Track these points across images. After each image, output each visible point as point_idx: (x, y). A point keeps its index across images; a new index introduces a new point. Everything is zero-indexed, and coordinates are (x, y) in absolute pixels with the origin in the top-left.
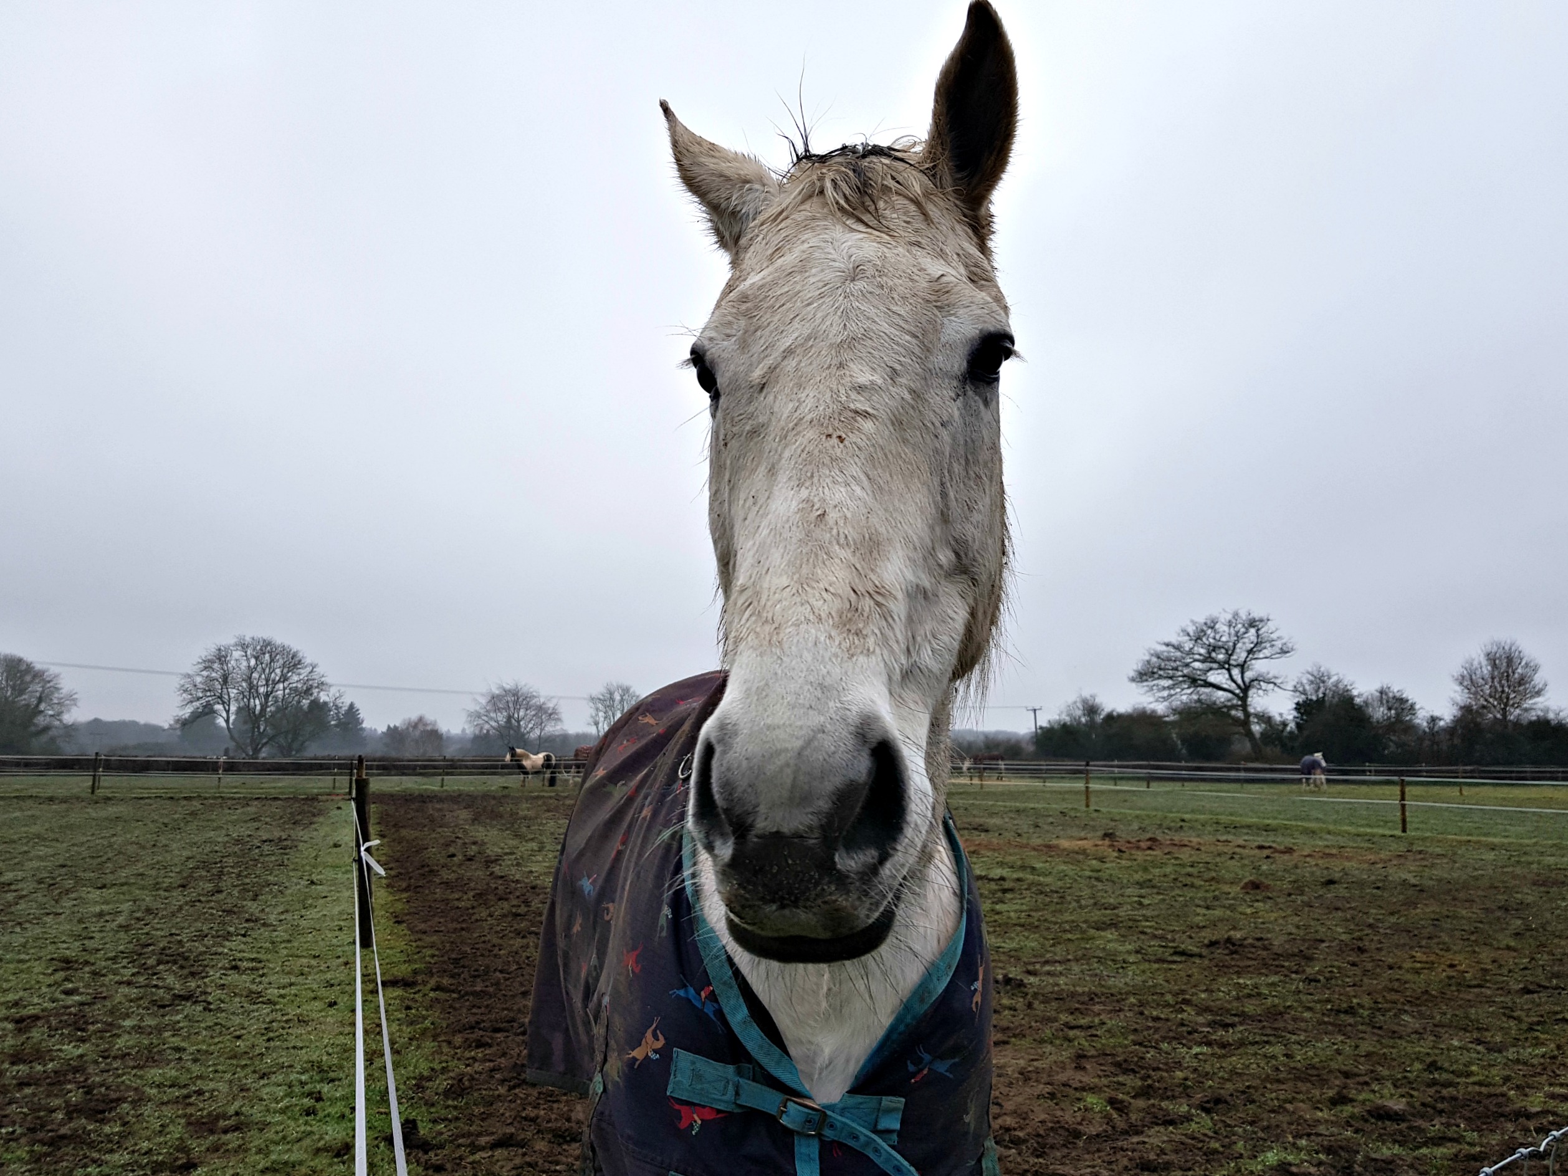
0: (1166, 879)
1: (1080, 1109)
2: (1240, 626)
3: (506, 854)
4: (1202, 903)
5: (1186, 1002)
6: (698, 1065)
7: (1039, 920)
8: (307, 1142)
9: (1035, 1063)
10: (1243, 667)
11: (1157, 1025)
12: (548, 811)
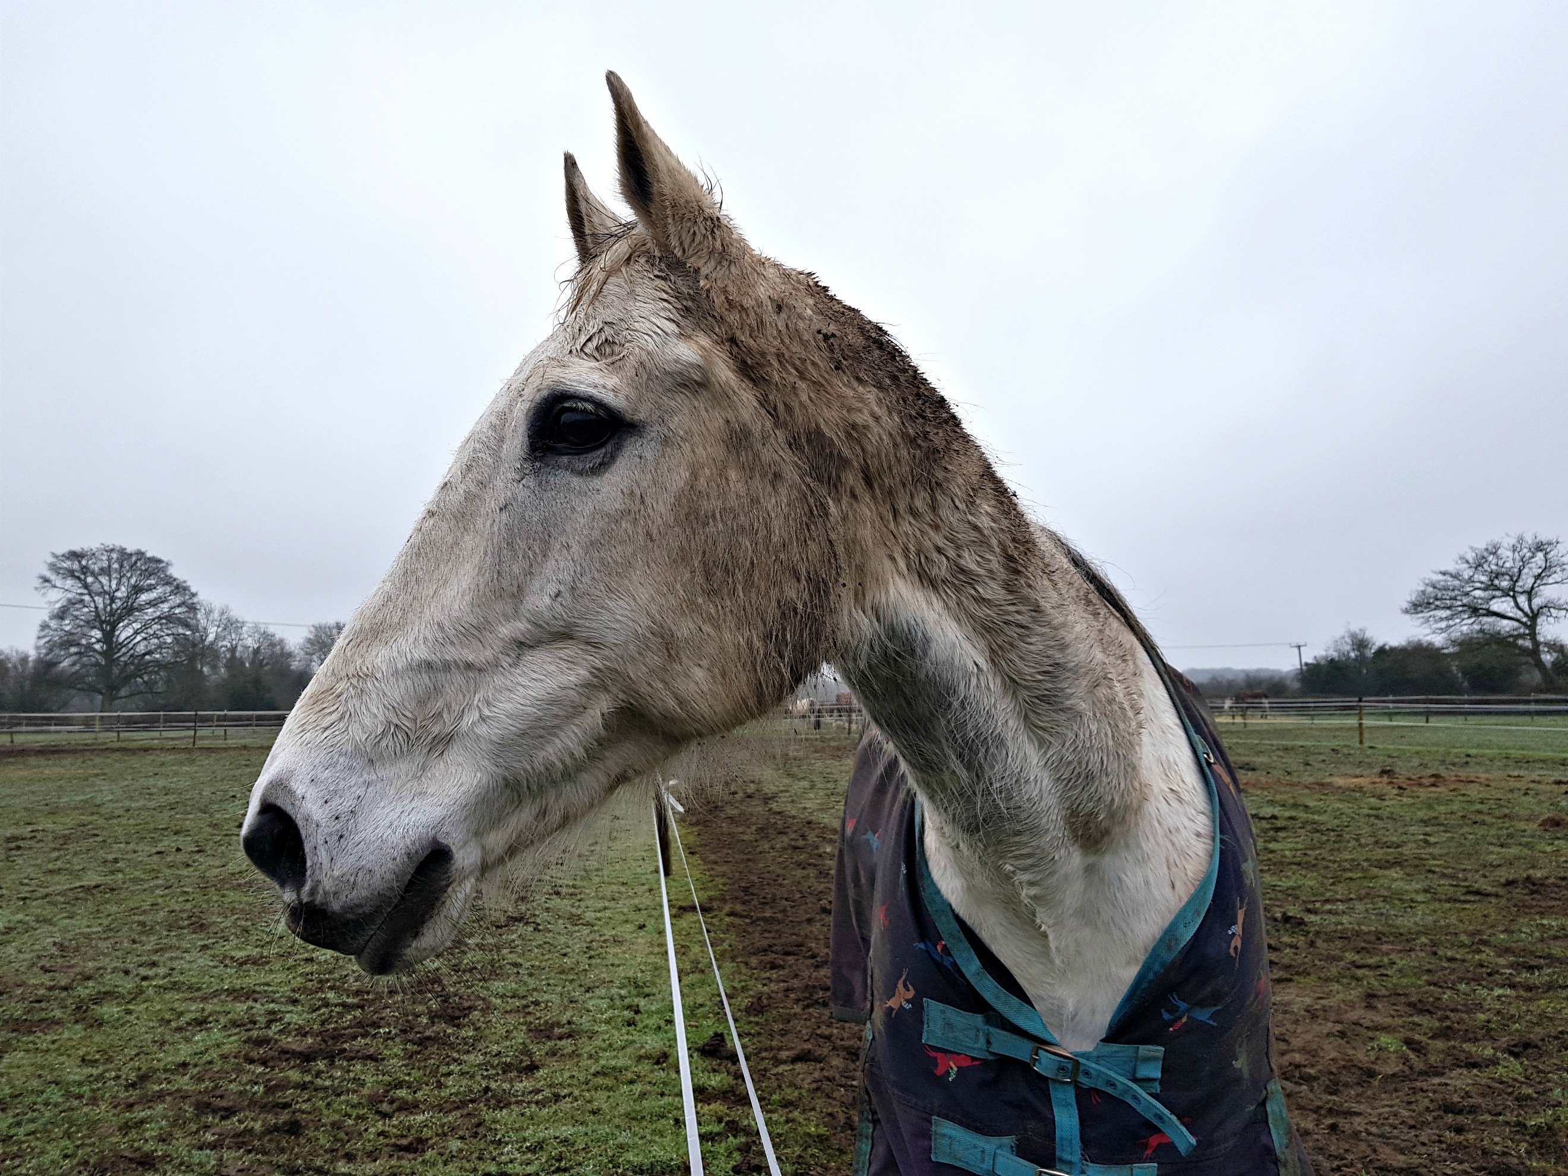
0: (1453, 816)
1: (1373, 1048)
2: (1525, 550)
3: (782, 791)
4: (1494, 841)
5: (1485, 943)
6: (948, 1014)
7: (1316, 859)
8: (629, 1050)
9: (1322, 1002)
10: (1530, 594)
11: (1453, 965)
12: (816, 752)
